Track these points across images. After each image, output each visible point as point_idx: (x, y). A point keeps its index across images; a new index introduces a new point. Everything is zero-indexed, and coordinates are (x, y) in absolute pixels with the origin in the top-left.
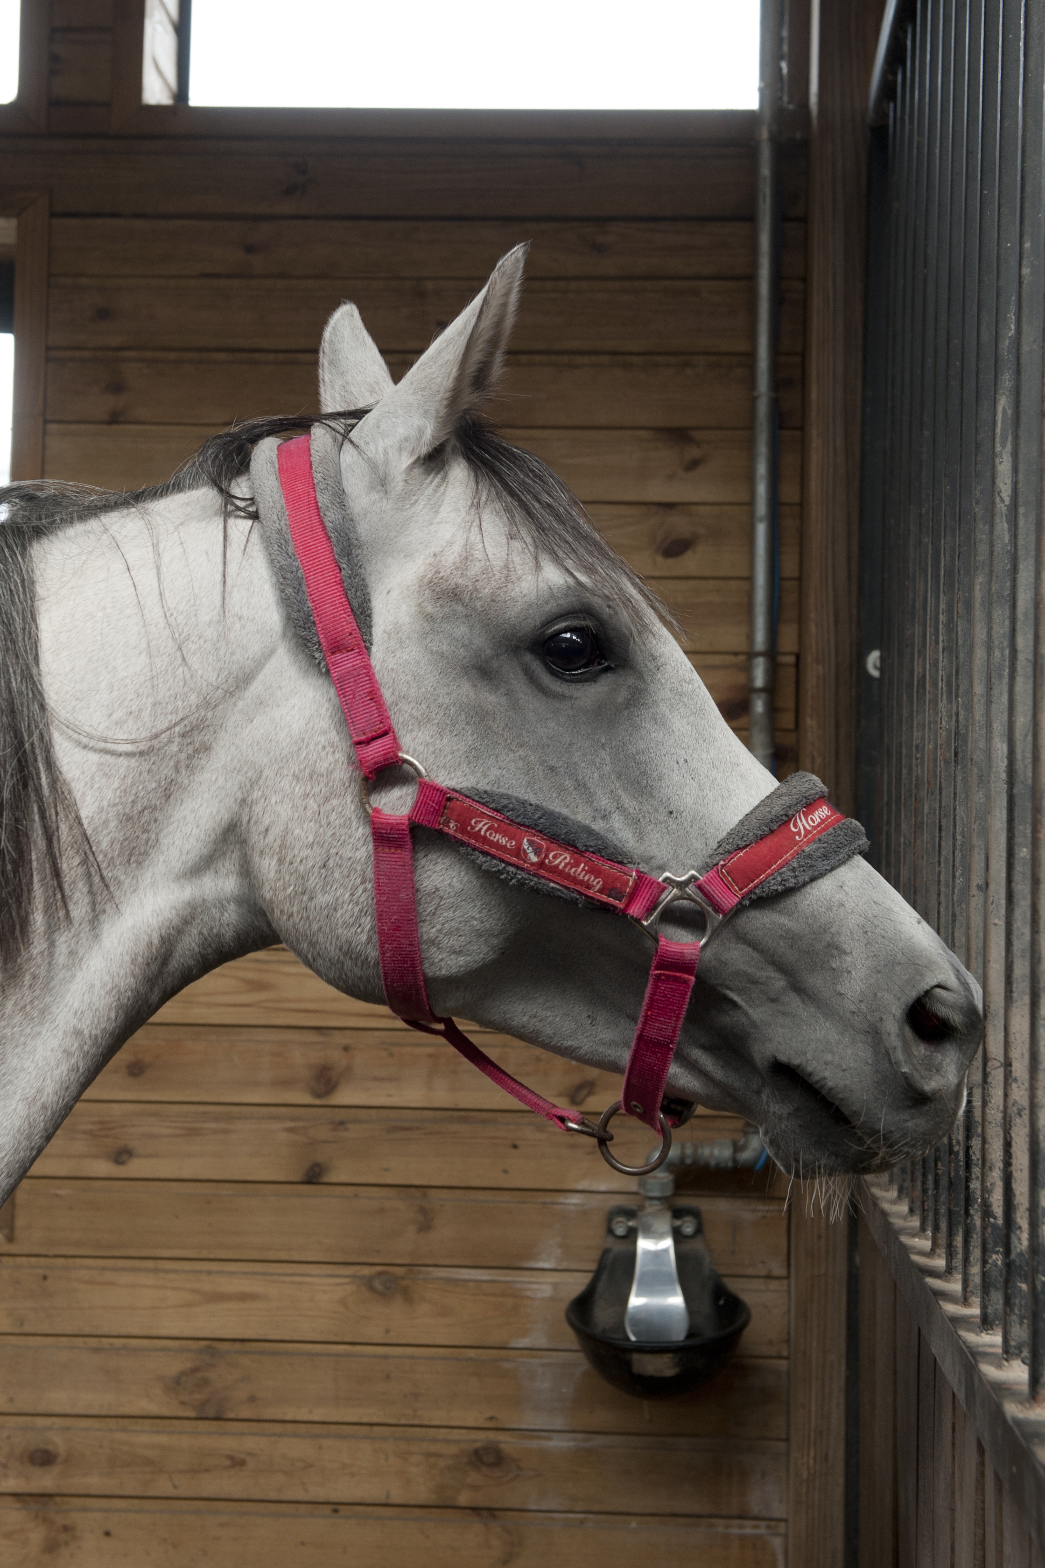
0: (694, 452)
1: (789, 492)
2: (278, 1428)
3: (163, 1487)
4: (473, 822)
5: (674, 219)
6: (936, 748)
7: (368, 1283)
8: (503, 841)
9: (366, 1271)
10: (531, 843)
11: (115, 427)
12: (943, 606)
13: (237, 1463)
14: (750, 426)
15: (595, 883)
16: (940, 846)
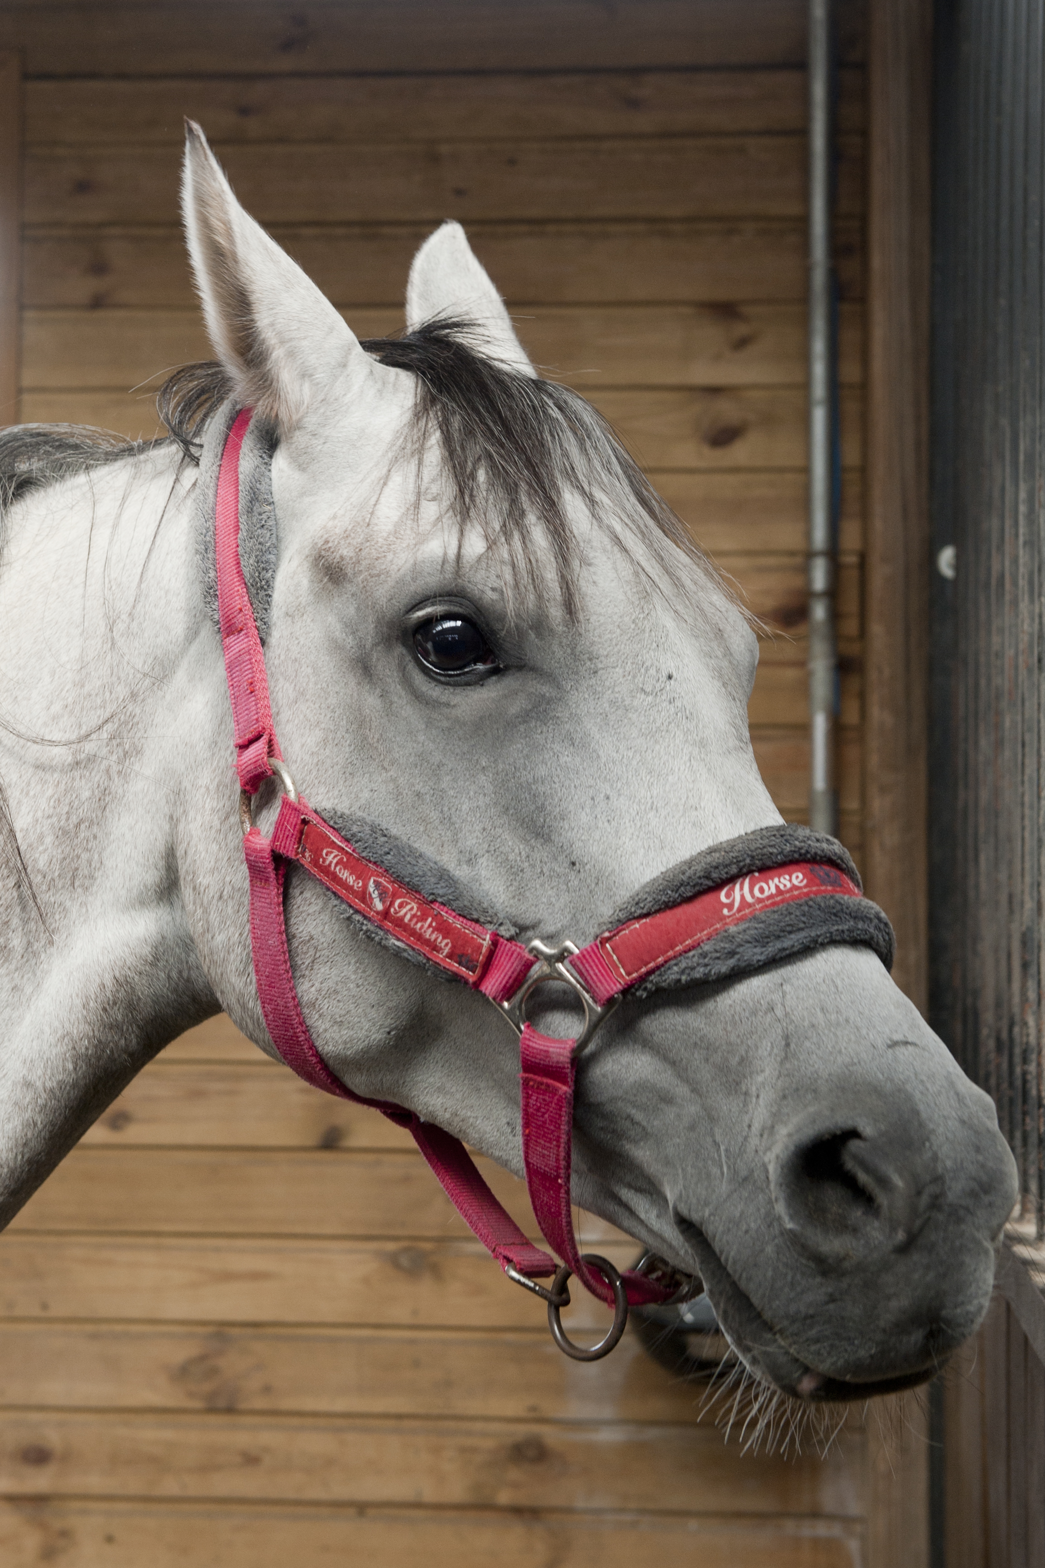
0: (741, 329)
1: (850, 372)
2: (295, 1421)
3: (170, 1486)
4: (325, 851)
5: (715, 68)
6: (1017, 654)
7: (393, 1260)
8: (351, 880)
9: (391, 1246)
10: (377, 884)
11: (100, 314)
12: (1023, 495)
13: (250, 1460)
14: (805, 299)
15: (443, 945)
16: (1023, 764)
